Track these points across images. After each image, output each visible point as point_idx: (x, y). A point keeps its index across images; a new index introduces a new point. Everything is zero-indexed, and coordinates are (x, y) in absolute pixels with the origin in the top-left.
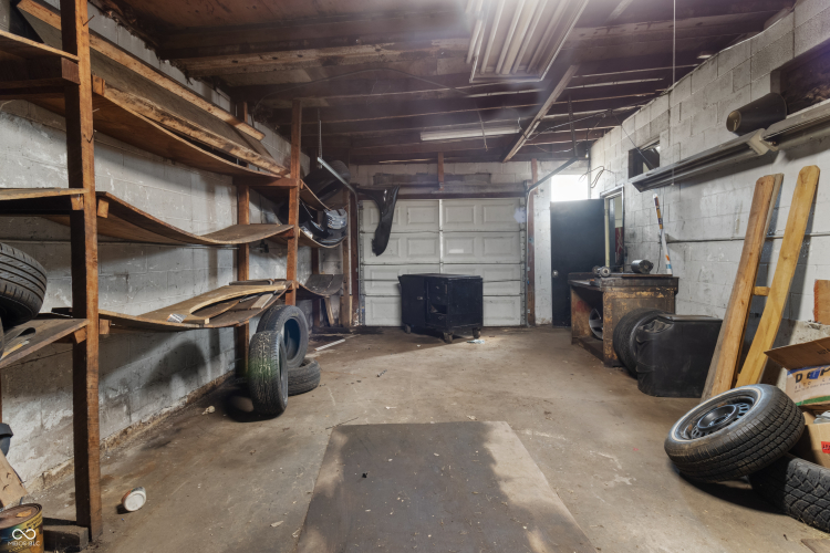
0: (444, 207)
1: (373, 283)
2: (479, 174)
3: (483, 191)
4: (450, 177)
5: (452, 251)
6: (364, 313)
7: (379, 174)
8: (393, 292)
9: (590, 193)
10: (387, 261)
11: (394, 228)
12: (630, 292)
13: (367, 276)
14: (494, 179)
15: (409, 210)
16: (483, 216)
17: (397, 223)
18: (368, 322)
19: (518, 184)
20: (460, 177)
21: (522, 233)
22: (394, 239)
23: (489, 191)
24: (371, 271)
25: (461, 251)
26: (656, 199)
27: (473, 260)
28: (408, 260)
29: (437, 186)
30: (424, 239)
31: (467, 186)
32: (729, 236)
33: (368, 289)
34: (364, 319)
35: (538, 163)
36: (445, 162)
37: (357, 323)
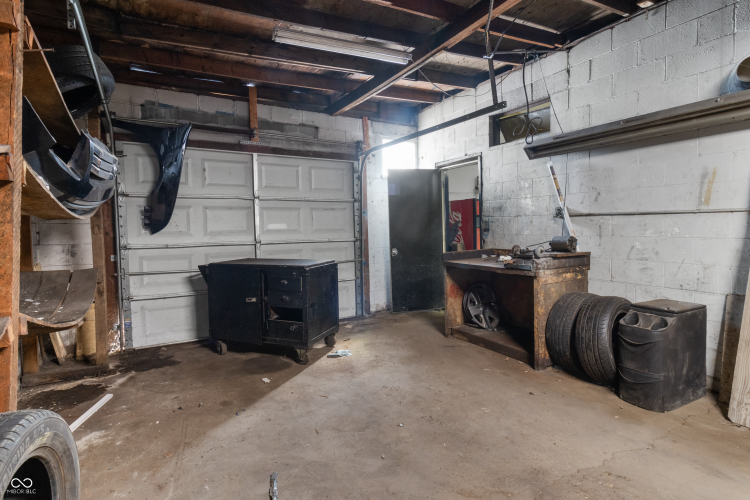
0: (260, 164)
1: (146, 279)
2: (303, 125)
3: (308, 148)
4: (266, 125)
5: (272, 226)
6: (129, 328)
7: (153, 103)
8: (183, 289)
9: (418, 163)
10: (171, 241)
11: (182, 190)
12: (558, 274)
13: (133, 267)
14: (322, 134)
15: (207, 165)
16: (310, 180)
17: (186, 183)
18: (139, 342)
19: (348, 145)
20: (279, 127)
21: (356, 204)
22: (182, 207)
23: (316, 149)
24: (142, 258)
25: (283, 226)
26: (551, 168)
27: (300, 237)
28: (207, 240)
29: (250, 134)
30: (230, 208)
31: (289, 140)
32: (693, 209)
33: (135, 287)
34: (129, 339)
35: (369, 122)
36: (259, 102)
37: (115, 347)
